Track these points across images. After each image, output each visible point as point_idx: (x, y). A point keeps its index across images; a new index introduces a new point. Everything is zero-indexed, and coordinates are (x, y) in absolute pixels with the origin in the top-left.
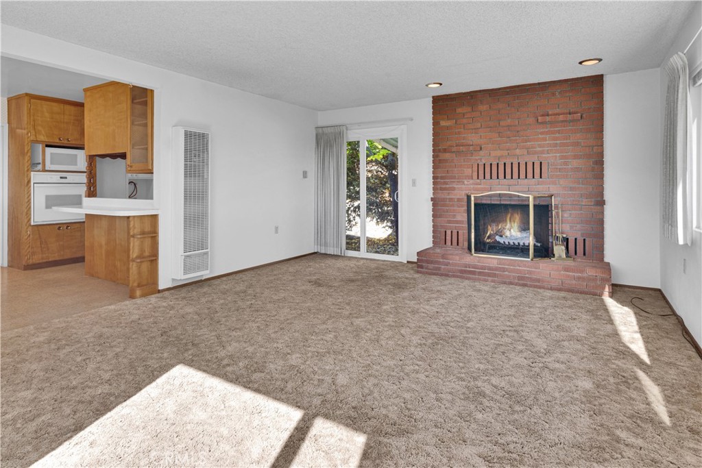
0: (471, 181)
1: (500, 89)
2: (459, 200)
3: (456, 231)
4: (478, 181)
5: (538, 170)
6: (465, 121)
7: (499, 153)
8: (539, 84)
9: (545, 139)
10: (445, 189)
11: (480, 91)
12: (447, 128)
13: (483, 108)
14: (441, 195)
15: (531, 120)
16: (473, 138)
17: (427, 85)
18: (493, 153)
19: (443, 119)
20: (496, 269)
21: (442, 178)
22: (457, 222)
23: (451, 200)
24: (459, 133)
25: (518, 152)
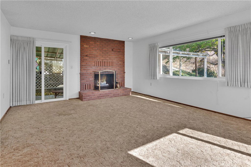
0: (94, 67)
1: (103, 39)
2: (91, 73)
3: (89, 84)
4: (97, 67)
5: (112, 64)
6: (92, 47)
7: (102, 58)
8: (112, 40)
9: (113, 56)
10: (86, 70)
11: (97, 38)
12: (87, 48)
13: (98, 43)
14: (84, 72)
15: (110, 50)
16: (95, 53)
17: (90, 33)
18: (101, 58)
19: (85, 45)
20: (109, 94)
21: (84, 66)
22: (90, 81)
23: (88, 73)
24: (91, 50)
25: (107, 58)
